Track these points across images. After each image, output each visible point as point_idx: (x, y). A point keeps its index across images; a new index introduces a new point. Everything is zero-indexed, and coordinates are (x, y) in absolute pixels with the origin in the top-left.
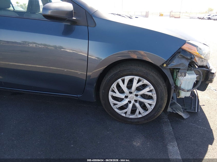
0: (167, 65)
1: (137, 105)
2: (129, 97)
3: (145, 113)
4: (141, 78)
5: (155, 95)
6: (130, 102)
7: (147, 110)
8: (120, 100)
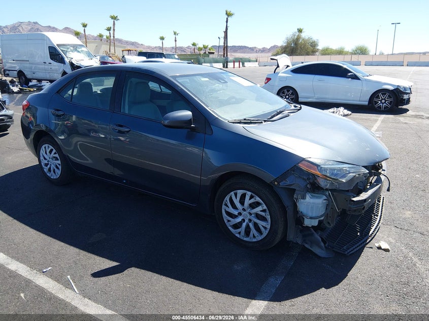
0: (278, 183)
1: (251, 225)
2: (243, 214)
3: (260, 238)
4: (253, 194)
5: (269, 217)
6: (243, 220)
7: (262, 234)
8: (234, 216)
